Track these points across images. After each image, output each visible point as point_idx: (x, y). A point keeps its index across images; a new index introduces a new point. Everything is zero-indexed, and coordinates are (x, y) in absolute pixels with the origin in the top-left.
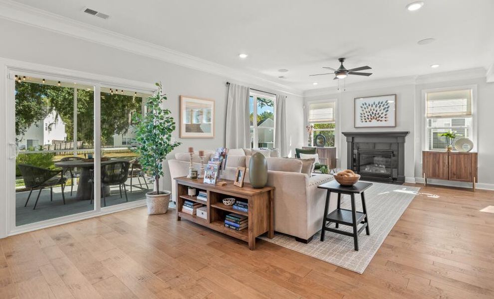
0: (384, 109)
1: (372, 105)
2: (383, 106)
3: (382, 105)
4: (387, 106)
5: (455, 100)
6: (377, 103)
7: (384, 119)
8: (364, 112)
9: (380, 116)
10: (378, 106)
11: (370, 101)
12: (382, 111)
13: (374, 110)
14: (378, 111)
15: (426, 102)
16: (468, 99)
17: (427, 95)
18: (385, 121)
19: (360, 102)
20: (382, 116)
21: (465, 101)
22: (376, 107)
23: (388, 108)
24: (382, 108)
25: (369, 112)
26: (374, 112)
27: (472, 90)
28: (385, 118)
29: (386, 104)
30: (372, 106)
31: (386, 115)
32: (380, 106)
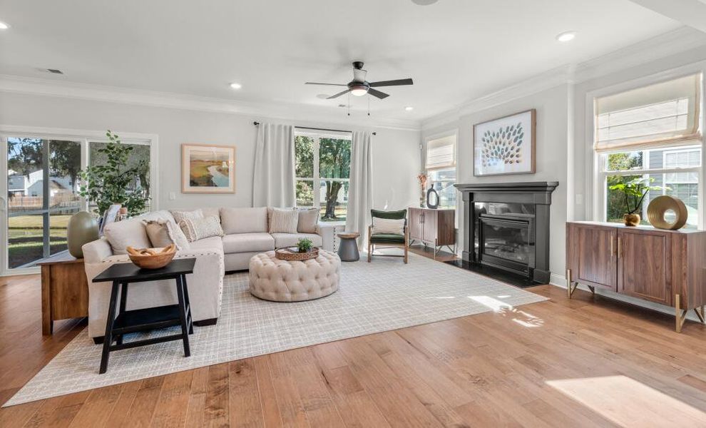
0: (515, 141)
1: (498, 133)
2: (514, 134)
3: (512, 133)
4: (519, 135)
5: (657, 107)
6: (504, 130)
7: (515, 159)
8: (487, 148)
9: (509, 153)
10: (506, 135)
11: (494, 127)
12: (513, 144)
13: (500, 143)
14: (507, 145)
15: (595, 117)
16: (690, 98)
17: (597, 102)
18: (517, 162)
19: (481, 131)
20: (512, 152)
21: (683, 105)
22: (503, 137)
23: (521, 137)
24: (513, 138)
25: (494, 148)
26: (501, 146)
27: (701, 75)
28: (517, 156)
29: (518, 130)
30: (498, 136)
31: (517, 151)
32: (510, 134)
